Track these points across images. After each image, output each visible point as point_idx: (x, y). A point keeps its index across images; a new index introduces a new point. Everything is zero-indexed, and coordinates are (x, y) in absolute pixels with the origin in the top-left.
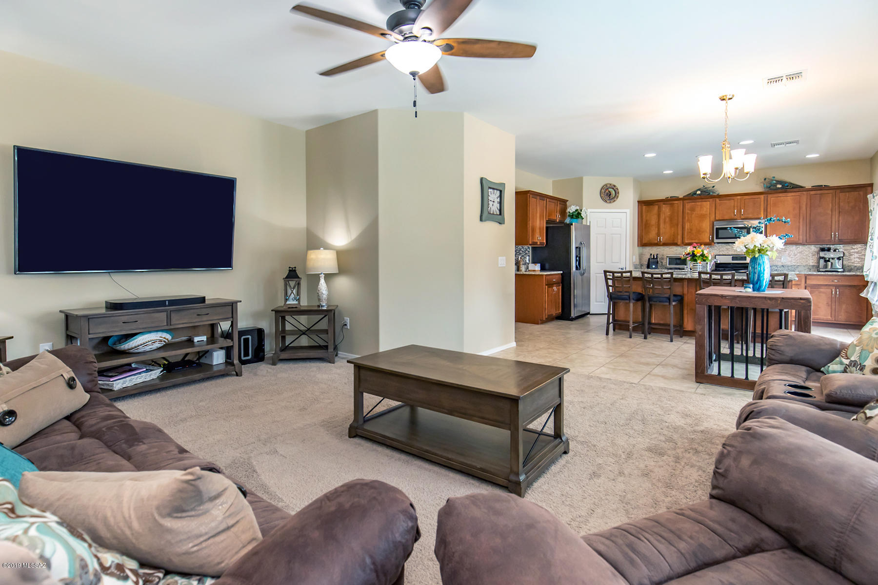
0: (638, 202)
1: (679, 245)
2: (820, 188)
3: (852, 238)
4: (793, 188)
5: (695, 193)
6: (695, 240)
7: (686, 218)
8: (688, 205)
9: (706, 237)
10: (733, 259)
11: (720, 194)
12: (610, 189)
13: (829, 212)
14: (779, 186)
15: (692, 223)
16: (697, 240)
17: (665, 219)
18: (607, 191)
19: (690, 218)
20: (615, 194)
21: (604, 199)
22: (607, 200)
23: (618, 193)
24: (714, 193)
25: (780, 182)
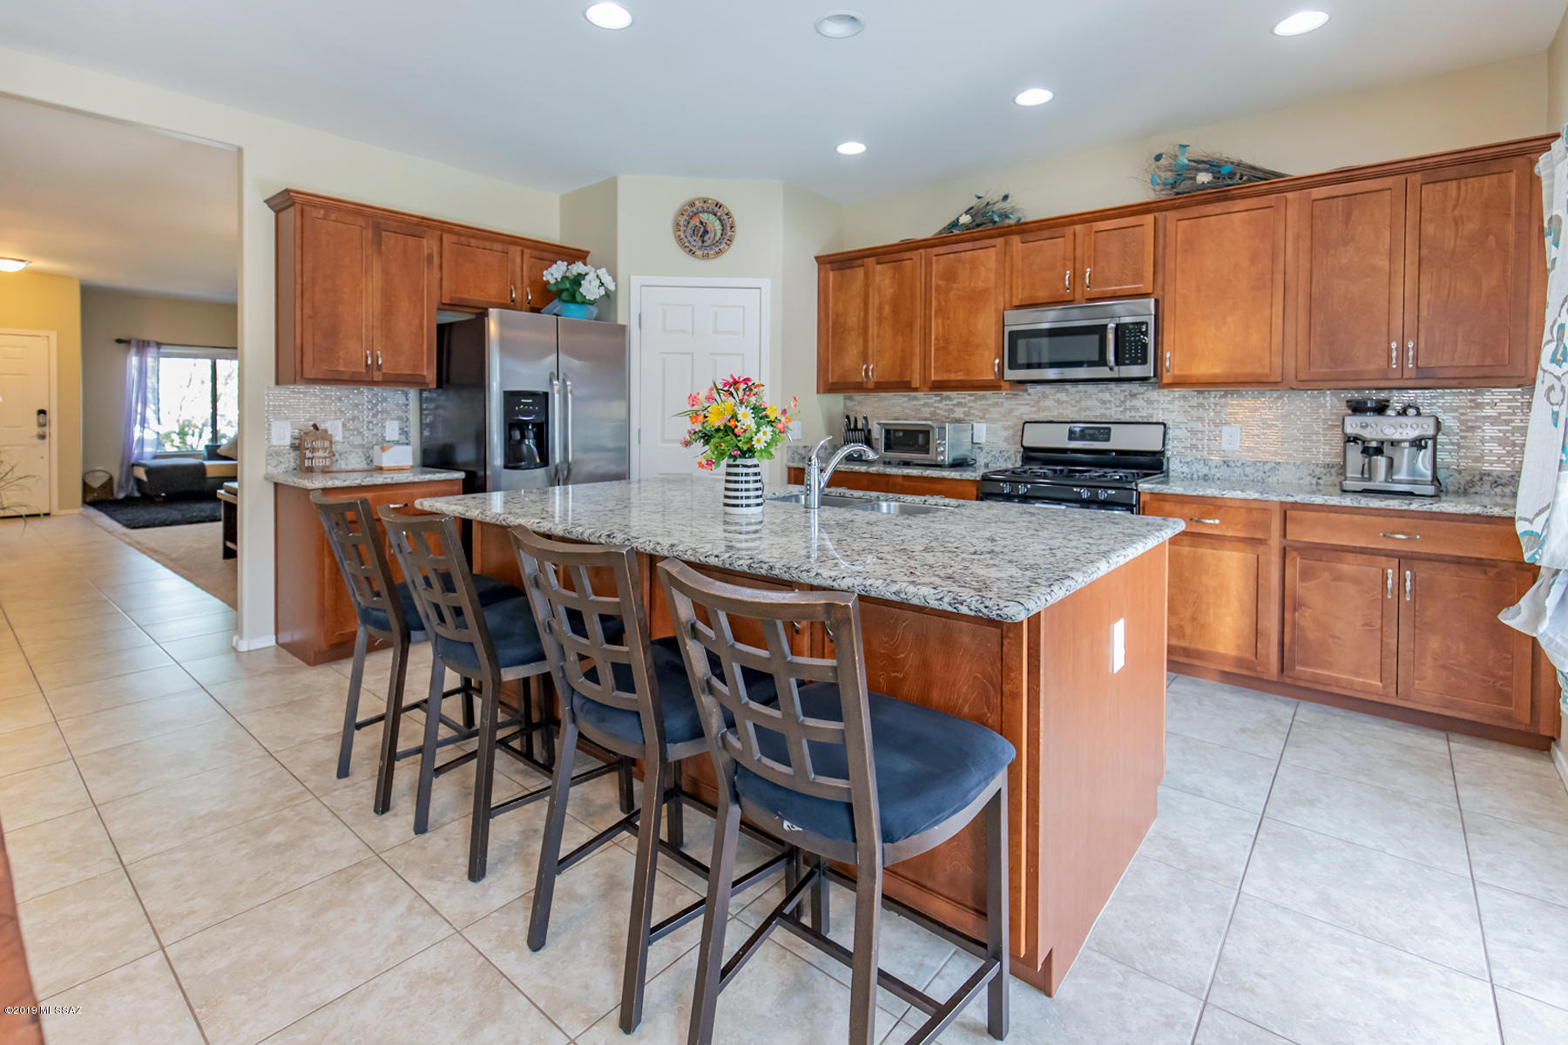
0: (819, 259)
1: (916, 390)
3: (1474, 364)
5: (956, 224)
6: (956, 372)
7: (934, 303)
8: (941, 263)
9: (988, 362)
10: (1072, 436)
11: (1023, 221)
12: (704, 217)
14: (1204, 177)
15: (948, 318)
16: (962, 373)
17: (881, 308)
18: (695, 222)
19: (943, 303)
20: (723, 230)
21: (687, 244)
22: (694, 249)
23: (732, 227)
24: (1007, 217)
25: (1208, 164)
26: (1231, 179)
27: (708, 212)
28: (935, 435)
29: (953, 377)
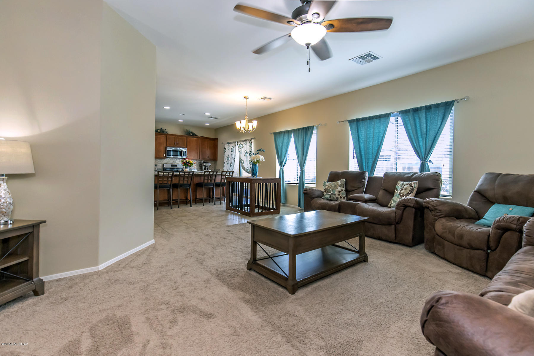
2: (203, 138)
3: (213, 158)
10: (172, 166)
11: (168, 134)
13: (207, 148)
16: (158, 156)
24: (166, 132)
25: (192, 133)
26: (194, 135)
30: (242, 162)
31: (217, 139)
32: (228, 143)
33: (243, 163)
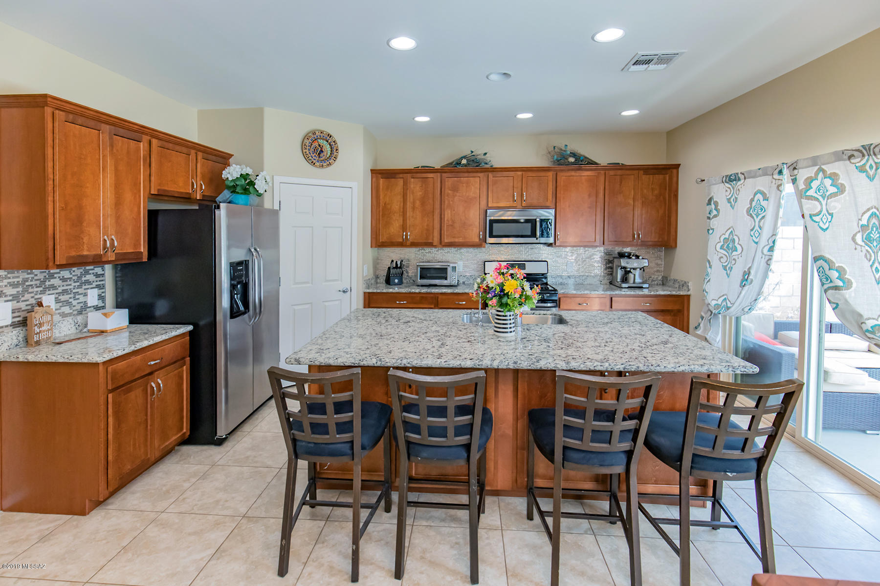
0: (373, 171)
1: (435, 247)
3: (656, 240)
4: (587, 164)
5: (459, 163)
6: (458, 237)
7: (446, 202)
8: (449, 182)
9: (474, 234)
11: (494, 167)
12: (321, 141)
13: (631, 202)
14: (572, 160)
15: (454, 210)
16: (461, 238)
17: (414, 203)
18: (316, 144)
19: (451, 203)
20: (331, 151)
21: (310, 158)
22: (314, 162)
23: (337, 150)
24: (486, 164)
25: (573, 155)
26: (582, 162)
27: (323, 139)
28: (449, 270)
29: (456, 240)
30: (834, 274)
31: (677, 166)
32: (732, 179)
33: (840, 283)
